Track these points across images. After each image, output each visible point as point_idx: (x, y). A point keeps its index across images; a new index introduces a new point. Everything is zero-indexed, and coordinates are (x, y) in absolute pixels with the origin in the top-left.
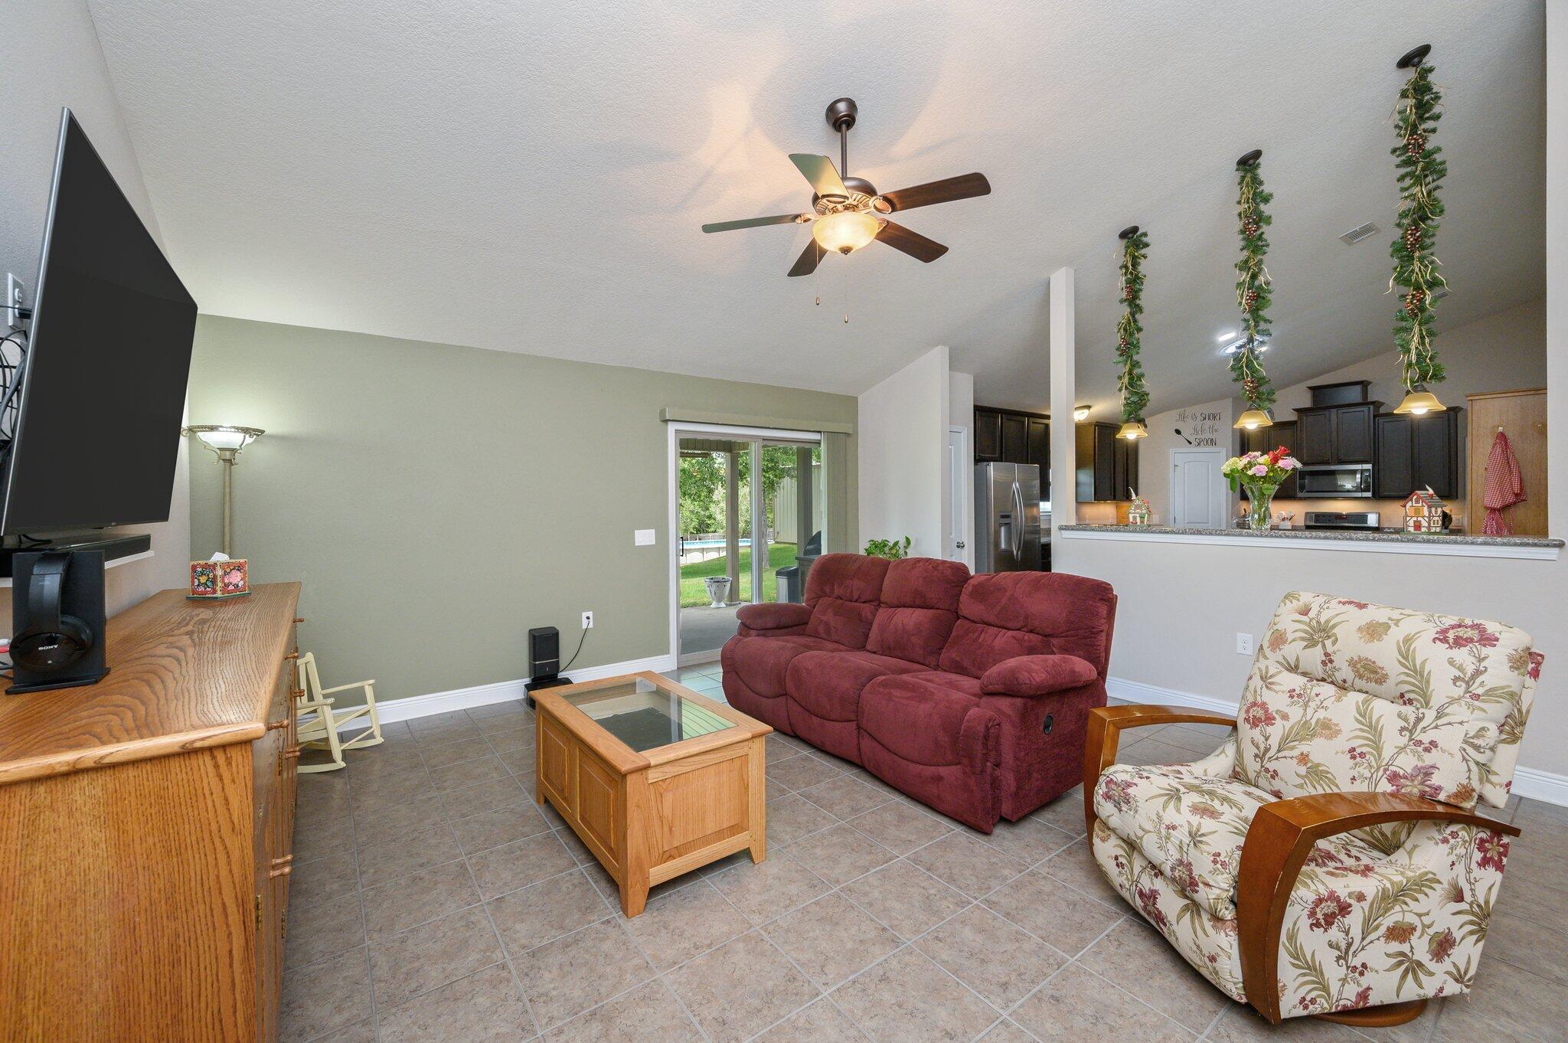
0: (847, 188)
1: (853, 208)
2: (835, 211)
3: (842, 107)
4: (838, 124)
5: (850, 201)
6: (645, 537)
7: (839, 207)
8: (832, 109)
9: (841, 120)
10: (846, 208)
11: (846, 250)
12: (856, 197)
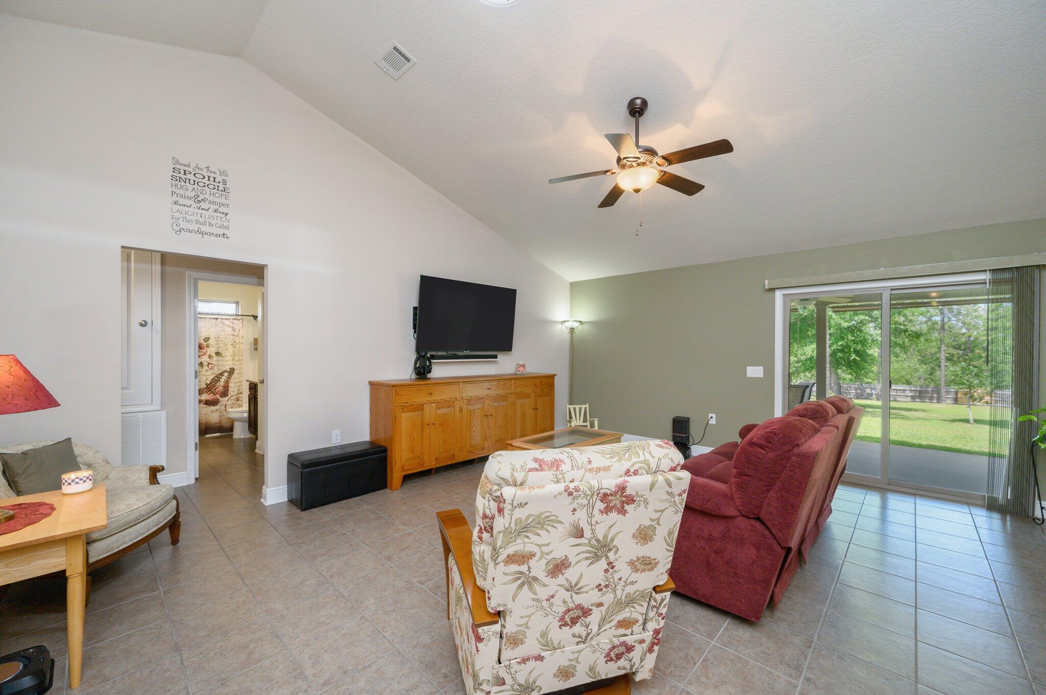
0: (640, 152)
1: (644, 164)
2: (631, 166)
3: (638, 102)
4: (633, 111)
5: (642, 160)
6: (755, 372)
7: (634, 164)
8: (632, 103)
9: (637, 110)
10: (638, 165)
11: (637, 191)
12: (644, 158)
